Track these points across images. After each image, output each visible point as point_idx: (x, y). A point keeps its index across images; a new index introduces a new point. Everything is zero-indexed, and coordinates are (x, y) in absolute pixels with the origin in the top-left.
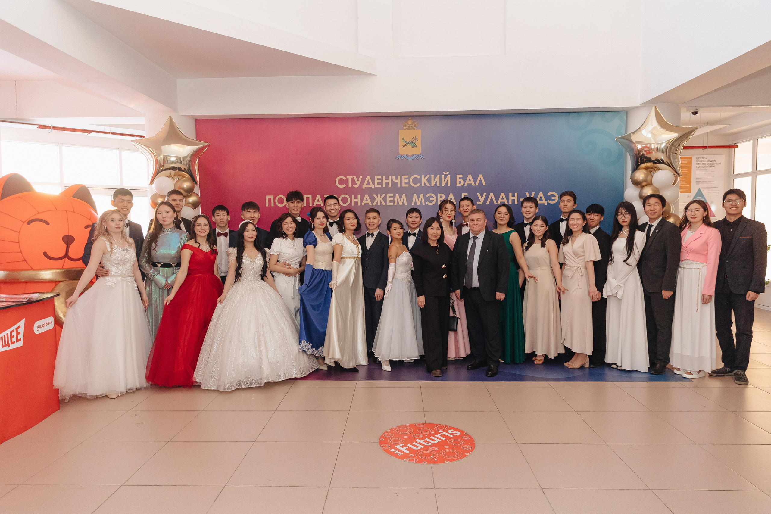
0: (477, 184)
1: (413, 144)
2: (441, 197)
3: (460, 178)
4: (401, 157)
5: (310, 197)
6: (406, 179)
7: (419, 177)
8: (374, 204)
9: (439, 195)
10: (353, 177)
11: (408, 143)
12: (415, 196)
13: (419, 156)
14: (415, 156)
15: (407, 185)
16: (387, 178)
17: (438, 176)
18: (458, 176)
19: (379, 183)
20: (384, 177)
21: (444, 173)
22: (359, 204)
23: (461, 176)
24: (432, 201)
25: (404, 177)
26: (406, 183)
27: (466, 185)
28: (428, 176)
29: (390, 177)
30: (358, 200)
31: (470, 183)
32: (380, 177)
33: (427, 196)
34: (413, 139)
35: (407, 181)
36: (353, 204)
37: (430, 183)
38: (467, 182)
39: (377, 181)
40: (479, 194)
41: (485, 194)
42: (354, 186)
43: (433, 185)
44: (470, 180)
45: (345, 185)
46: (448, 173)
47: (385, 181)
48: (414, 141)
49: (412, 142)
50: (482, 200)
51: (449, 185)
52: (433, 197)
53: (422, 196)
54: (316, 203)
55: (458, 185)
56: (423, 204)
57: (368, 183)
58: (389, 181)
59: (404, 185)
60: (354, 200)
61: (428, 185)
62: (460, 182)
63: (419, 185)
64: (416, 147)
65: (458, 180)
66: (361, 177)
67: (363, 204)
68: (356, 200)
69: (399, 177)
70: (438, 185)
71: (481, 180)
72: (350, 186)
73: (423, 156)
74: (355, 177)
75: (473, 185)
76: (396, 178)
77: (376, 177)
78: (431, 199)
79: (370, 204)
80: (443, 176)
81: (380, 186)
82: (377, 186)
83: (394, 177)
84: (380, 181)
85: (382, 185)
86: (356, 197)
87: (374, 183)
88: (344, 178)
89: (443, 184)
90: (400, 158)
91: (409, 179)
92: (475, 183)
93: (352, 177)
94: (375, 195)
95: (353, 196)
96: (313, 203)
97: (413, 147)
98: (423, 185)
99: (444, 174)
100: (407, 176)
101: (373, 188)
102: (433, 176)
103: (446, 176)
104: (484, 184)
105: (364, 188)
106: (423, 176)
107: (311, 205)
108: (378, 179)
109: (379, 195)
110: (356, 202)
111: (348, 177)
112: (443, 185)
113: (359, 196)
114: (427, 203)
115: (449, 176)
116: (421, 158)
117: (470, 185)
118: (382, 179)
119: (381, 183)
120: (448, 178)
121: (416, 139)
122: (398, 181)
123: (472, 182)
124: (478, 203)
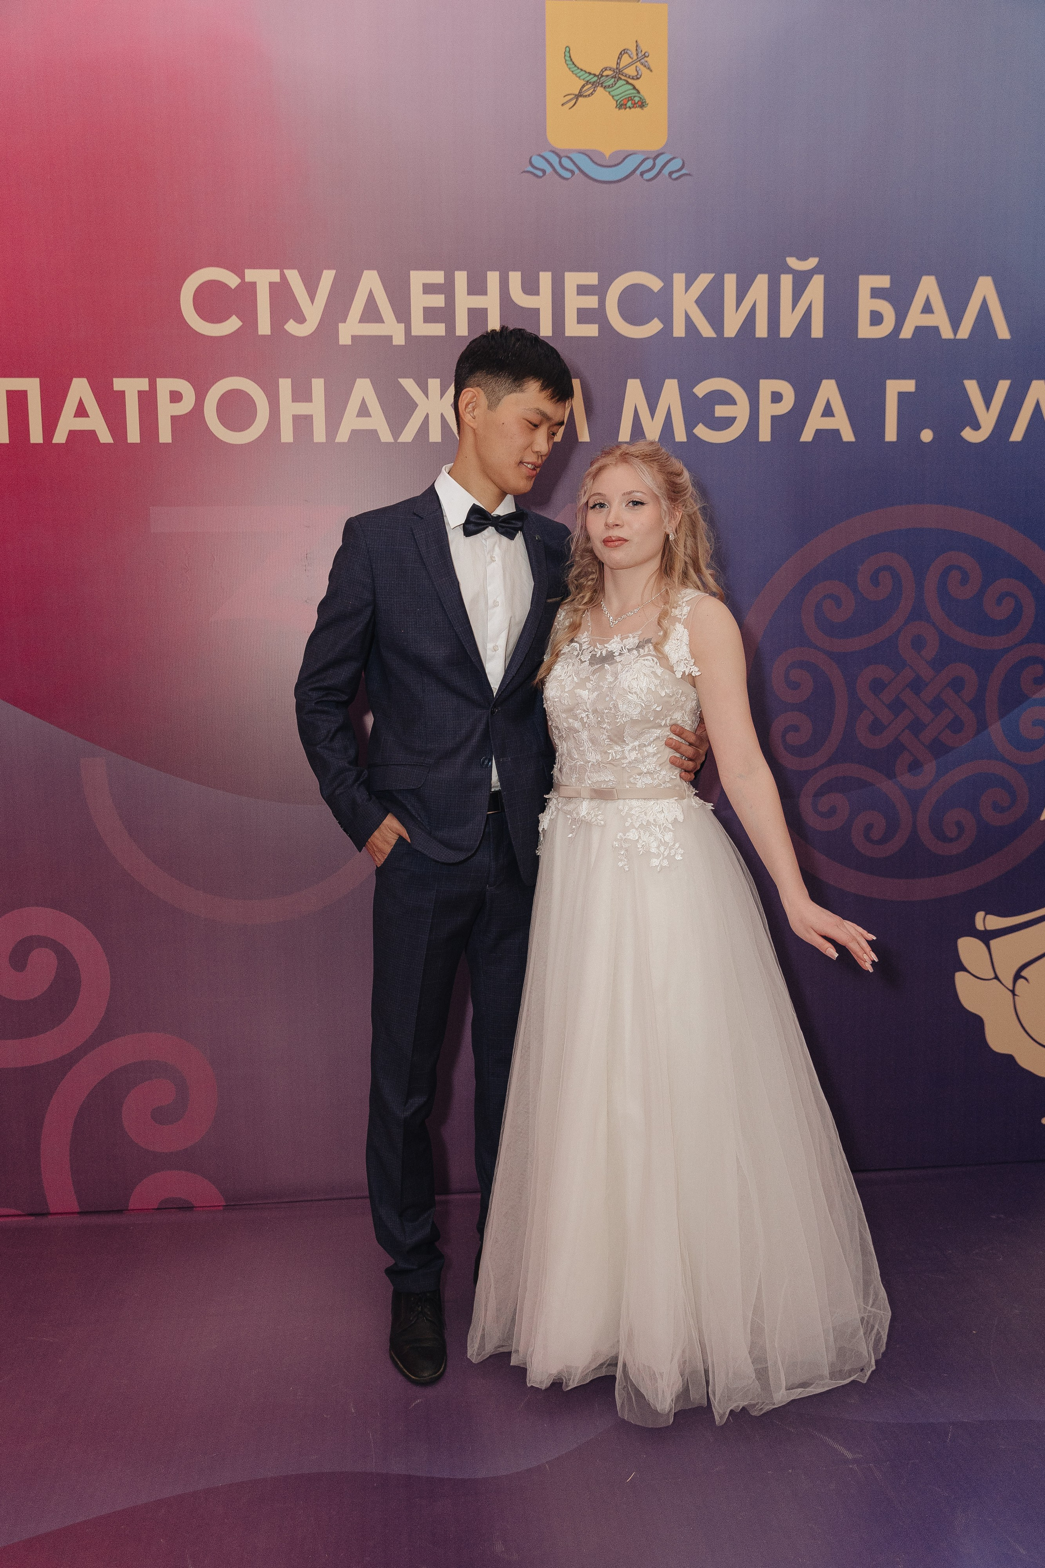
0: (964, 332)
1: (622, 89)
2: (777, 397)
3: (876, 293)
4: (555, 160)
5: (32, 386)
6: (583, 290)
7: (655, 283)
8: (408, 435)
9: (767, 387)
10: (283, 276)
11: (597, 81)
12: (634, 390)
13: (660, 162)
14: (638, 159)
15: (591, 330)
16: (477, 287)
17: (761, 282)
18: (867, 283)
19: (430, 315)
20: (461, 278)
21: (792, 262)
22: (319, 435)
23: (883, 281)
24: (728, 422)
25: (573, 280)
26: (584, 316)
27: (907, 333)
28: (704, 280)
29: (493, 278)
30: (316, 408)
31: (927, 321)
32: (437, 277)
33: (701, 390)
34: (626, 60)
35: (591, 302)
36: (287, 435)
37: (716, 320)
38: (915, 319)
39: (419, 301)
40: (972, 387)
41: (1003, 387)
42: (292, 327)
43: (731, 329)
44: (927, 308)
45: (233, 324)
46: (812, 263)
47: (464, 302)
48: (631, 71)
49: (618, 74)
50: (988, 419)
51: (817, 331)
52: (727, 399)
53: (671, 391)
54: (68, 423)
55: (866, 331)
56: (680, 435)
57: (371, 314)
58: (491, 303)
59: (573, 329)
60: (289, 409)
61: (706, 331)
62: (876, 318)
63: (655, 326)
64: (642, 104)
65: (866, 304)
66: (328, 277)
67: (343, 436)
68: (302, 409)
69: (545, 279)
70: (761, 330)
71: (984, 307)
72: (264, 327)
73: (676, 164)
74: (294, 277)
75: (947, 333)
76: (530, 287)
77: (418, 278)
78: (721, 411)
79: (386, 436)
80: (786, 281)
81: (438, 329)
82: (421, 328)
83: (515, 278)
84: (438, 301)
85: (451, 327)
86: (302, 394)
87: (403, 314)
88: (232, 280)
89: (787, 328)
90: (549, 170)
91: (600, 291)
92: (955, 325)
93: (278, 271)
94: (409, 385)
95: (285, 385)
96: (50, 425)
97: (621, 106)
98: (679, 331)
99: (789, 270)
100: (591, 278)
101: (399, 339)
102: (730, 281)
103: (801, 281)
104: (1003, 332)
105: (345, 339)
106: (679, 279)
107: (36, 436)
108: (428, 289)
109: (434, 384)
110: (303, 423)
111: (251, 275)
112: (787, 330)
113: (318, 385)
114: (702, 432)
115: (817, 283)
116: (666, 171)
117: (927, 334)
118: (447, 289)
119: (445, 315)
120: (816, 289)
121: (642, 57)
122: (543, 302)
123: (940, 319)
124: (969, 435)
